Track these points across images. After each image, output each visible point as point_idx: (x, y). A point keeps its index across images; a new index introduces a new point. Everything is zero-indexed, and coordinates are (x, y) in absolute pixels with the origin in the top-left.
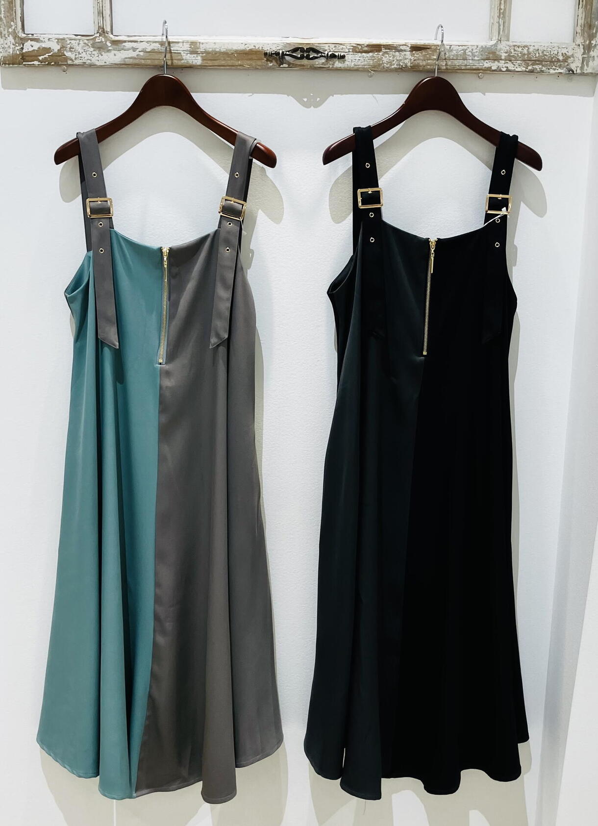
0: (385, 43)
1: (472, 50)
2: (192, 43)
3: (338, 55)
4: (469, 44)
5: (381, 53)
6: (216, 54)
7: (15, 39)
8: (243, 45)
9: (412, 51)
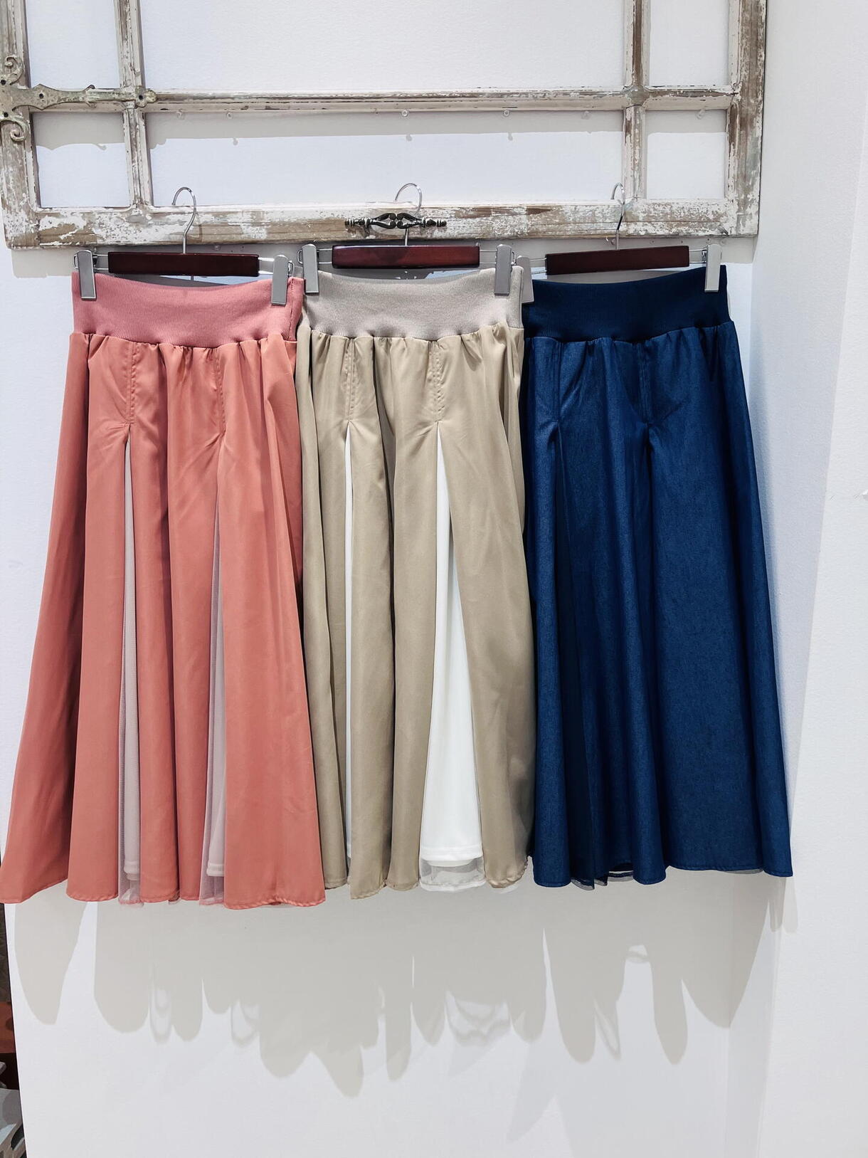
0: (494, 206)
1: (603, 210)
2: (254, 213)
3: (438, 222)
4: (599, 203)
5: (490, 218)
6: (284, 225)
7: (28, 215)
8: (318, 213)
9: (529, 214)
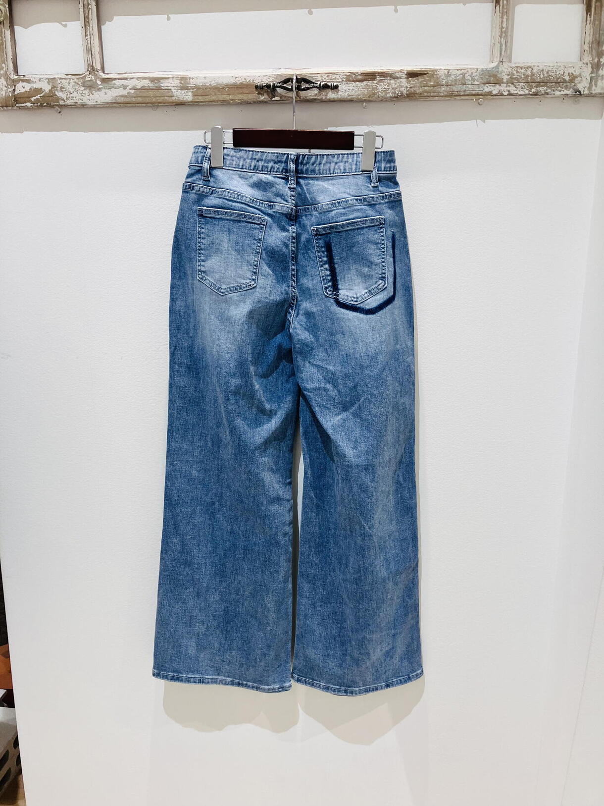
0: (379, 71)
1: (472, 73)
2: (183, 78)
3: (331, 85)
4: (469, 67)
5: (375, 82)
6: (206, 88)
7: (7, 81)
8: (234, 78)
9: (408, 78)
